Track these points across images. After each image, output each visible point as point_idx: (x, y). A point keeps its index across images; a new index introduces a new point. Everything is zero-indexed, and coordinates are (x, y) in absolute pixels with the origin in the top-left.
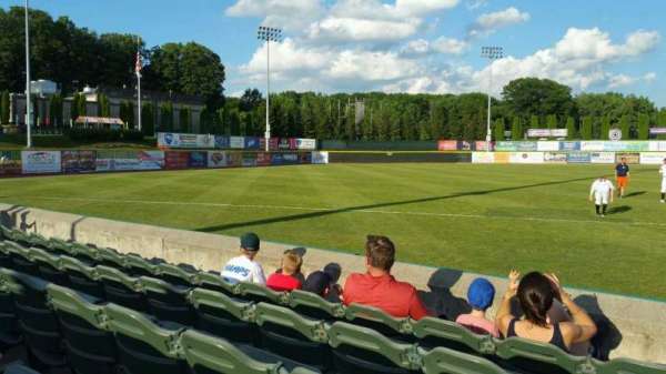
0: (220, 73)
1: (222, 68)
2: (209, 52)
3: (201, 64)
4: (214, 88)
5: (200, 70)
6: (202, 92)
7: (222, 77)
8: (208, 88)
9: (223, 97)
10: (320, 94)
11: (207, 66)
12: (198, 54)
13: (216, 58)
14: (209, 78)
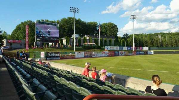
1: (117, 28)
2: (114, 24)
3: (112, 28)
4: (115, 34)
5: (112, 29)
6: (112, 35)
7: (117, 31)
11: (113, 28)
12: (111, 25)
13: (116, 26)
14: (114, 31)
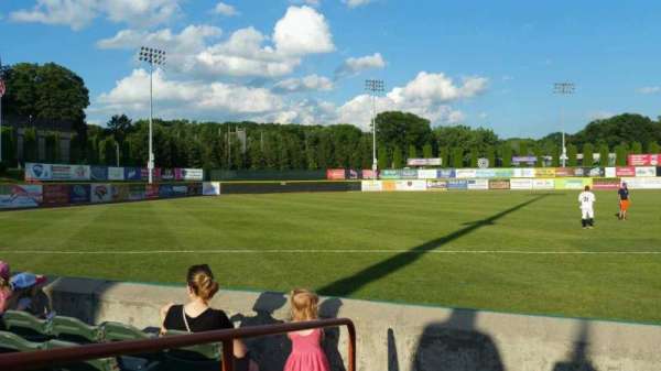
0: (82, 97)
1: (86, 92)
2: (70, 73)
3: (62, 86)
4: (76, 113)
5: (60, 94)
6: (63, 118)
7: (86, 103)
8: (70, 113)
9: (85, 125)
11: (66, 90)
12: (57, 75)
13: (79, 80)
14: (72, 103)
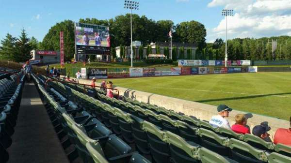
0: (204, 33)
1: (205, 30)
2: (199, 24)
3: (196, 29)
4: (201, 39)
5: (196, 32)
6: (197, 42)
7: (205, 34)
8: (199, 40)
9: (205, 43)
10: (253, 38)
11: (198, 30)
12: (195, 25)
13: (203, 26)
14: (200, 36)
